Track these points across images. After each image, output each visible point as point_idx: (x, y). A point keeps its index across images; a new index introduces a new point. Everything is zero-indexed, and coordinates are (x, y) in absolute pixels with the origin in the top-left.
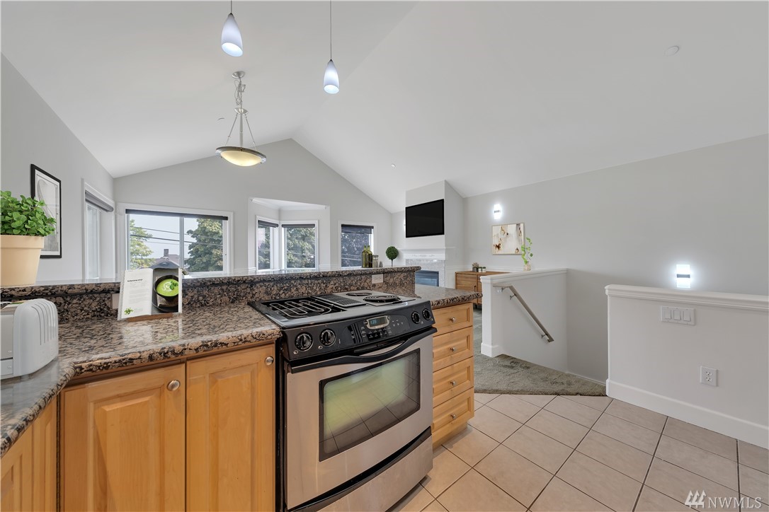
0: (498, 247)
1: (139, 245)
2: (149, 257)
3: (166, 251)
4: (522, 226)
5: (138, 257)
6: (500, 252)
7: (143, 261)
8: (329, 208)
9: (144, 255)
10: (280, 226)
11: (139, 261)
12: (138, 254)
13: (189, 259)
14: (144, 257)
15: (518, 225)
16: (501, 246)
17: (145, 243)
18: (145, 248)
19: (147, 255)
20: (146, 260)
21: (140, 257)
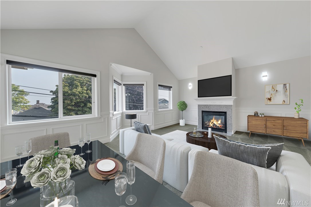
0: (270, 99)
1: (22, 98)
2: (27, 104)
3: (38, 102)
4: (288, 86)
5: (21, 104)
6: (271, 103)
7: (24, 106)
8: (152, 74)
9: (25, 103)
10: (122, 85)
11: (22, 106)
12: (21, 103)
13: (51, 105)
14: (25, 105)
15: (285, 85)
16: (272, 99)
17: (25, 97)
18: (26, 100)
19: (26, 104)
20: (26, 106)
21: (23, 104)
